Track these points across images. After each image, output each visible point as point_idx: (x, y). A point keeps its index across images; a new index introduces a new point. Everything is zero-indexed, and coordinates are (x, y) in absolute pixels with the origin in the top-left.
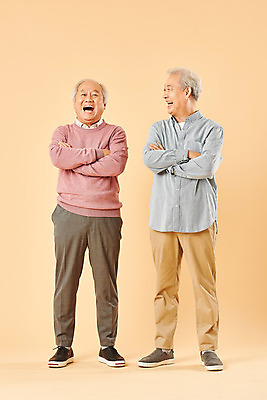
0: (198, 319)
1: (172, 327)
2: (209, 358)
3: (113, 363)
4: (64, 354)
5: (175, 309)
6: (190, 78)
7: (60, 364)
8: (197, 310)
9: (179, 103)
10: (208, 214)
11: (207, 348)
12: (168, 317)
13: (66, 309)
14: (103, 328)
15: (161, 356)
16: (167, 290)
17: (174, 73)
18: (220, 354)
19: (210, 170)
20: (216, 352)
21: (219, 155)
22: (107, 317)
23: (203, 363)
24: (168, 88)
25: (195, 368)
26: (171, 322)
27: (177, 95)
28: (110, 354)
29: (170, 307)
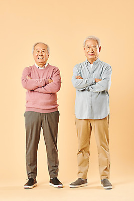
1: (86, 167)
7: (30, 187)
13: (32, 160)
14: (51, 169)
26: (86, 165)
29: (86, 157)
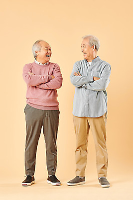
0: (97, 161)
1: (84, 165)
2: (103, 181)
3: (55, 184)
4: (30, 179)
5: (86, 156)
6: (94, 40)
7: (28, 184)
8: (97, 157)
9: (90, 53)
10: (103, 108)
11: (102, 176)
12: (82, 160)
13: (31, 156)
14: (50, 166)
15: (79, 180)
16: (82, 147)
17: (86, 38)
18: (108, 179)
19: (104, 87)
20: (106, 178)
21: (109, 79)
22: (52, 160)
23: (100, 184)
24: (83, 46)
25: (96, 186)
26: (84, 163)
27: (88, 50)
28: (53, 179)
29: (83, 155)
